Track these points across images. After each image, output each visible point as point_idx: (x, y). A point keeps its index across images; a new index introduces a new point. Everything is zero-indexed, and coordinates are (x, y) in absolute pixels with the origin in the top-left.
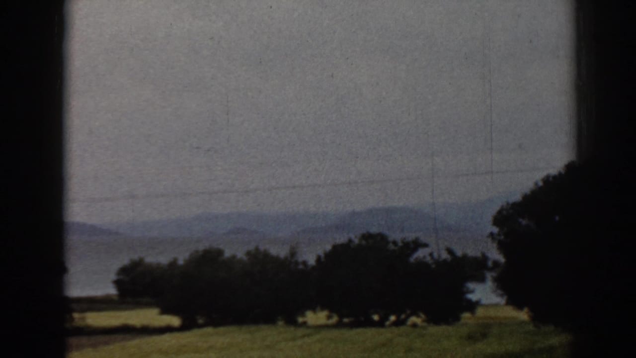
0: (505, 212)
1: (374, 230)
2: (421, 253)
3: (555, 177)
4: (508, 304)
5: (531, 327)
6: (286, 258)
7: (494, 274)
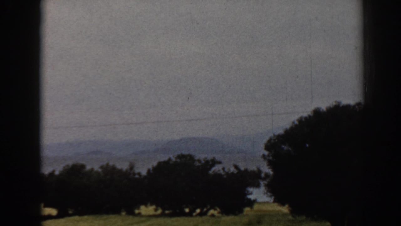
0: (272, 141)
1: (185, 152)
2: (217, 168)
3: (306, 118)
4: (274, 202)
5: (290, 217)
6: (127, 171)
7: (265, 182)
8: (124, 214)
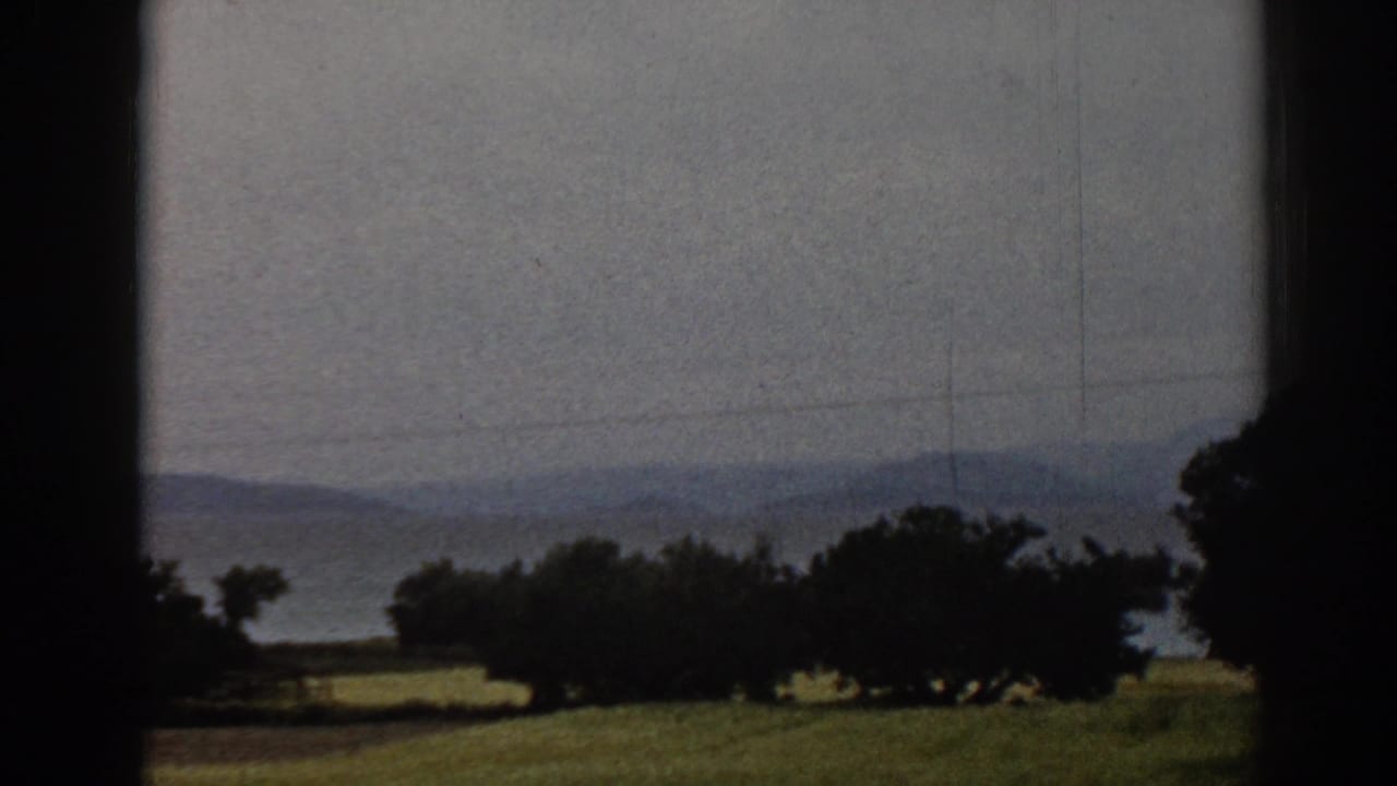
0: (1205, 463)
1: (934, 501)
2: (1032, 550)
4: (1211, 656)
6: (747, 562)
7: (1183, 593)
8: (739, 698)
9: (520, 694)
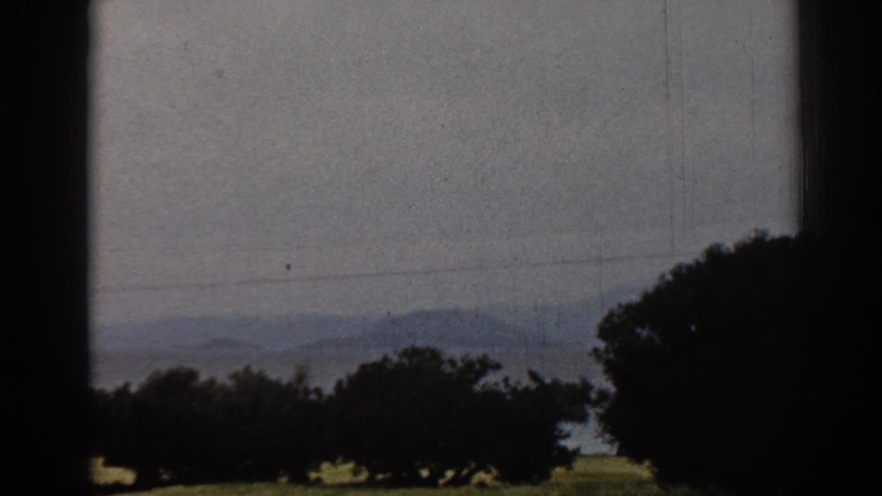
0: (615, 319)
1: (420, 344)
4: (619, 454)
5: (655, 488)
6: (289, 385)
7: (599, 410)
8: (284, 480)
9: (128, 477)
